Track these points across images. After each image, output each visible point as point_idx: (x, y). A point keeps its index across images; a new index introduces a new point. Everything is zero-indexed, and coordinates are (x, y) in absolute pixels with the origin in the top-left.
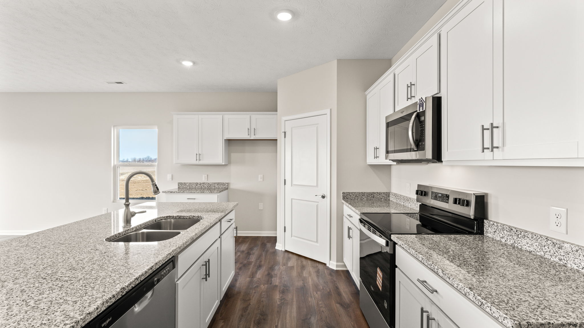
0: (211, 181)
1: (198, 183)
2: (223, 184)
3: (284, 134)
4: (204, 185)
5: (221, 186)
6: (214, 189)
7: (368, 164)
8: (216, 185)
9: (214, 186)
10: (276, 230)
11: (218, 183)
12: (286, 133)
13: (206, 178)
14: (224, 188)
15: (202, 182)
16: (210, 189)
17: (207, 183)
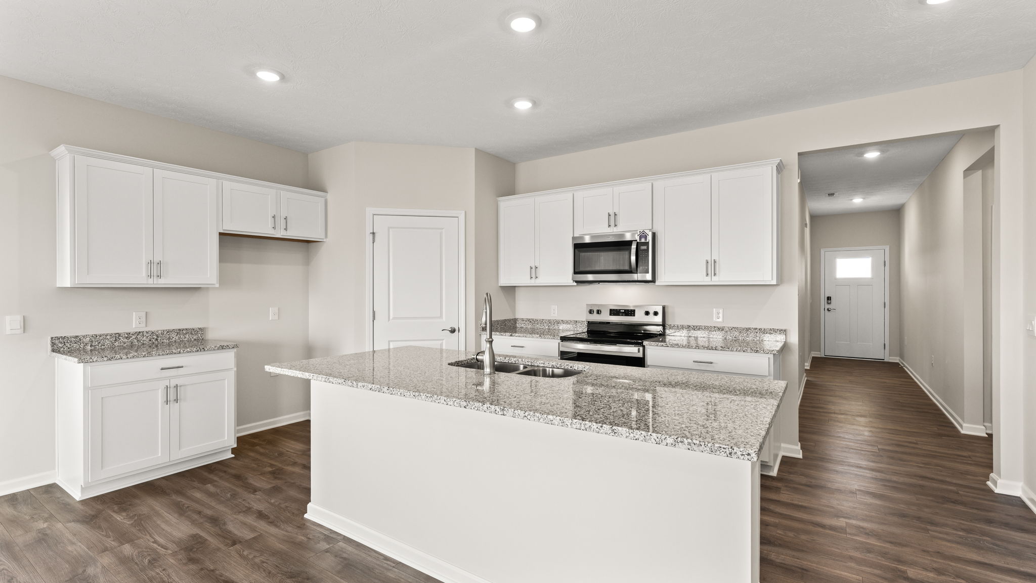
0: (157, 325)
1: (119, 335)
2: (192, 331)
3: (371, 236)
4: (139, 337)
5: (187, 336)
6: (169, 345)
7: (500, 285)
8: (173, 335)
9: (169, 338)
10: (307, 406)
11: (180, 330)
12: (377, 235)
13: (144, 319)
14: (195, 340)
15: (132, 331)
16: (157, 346)
17: (147, 332)
